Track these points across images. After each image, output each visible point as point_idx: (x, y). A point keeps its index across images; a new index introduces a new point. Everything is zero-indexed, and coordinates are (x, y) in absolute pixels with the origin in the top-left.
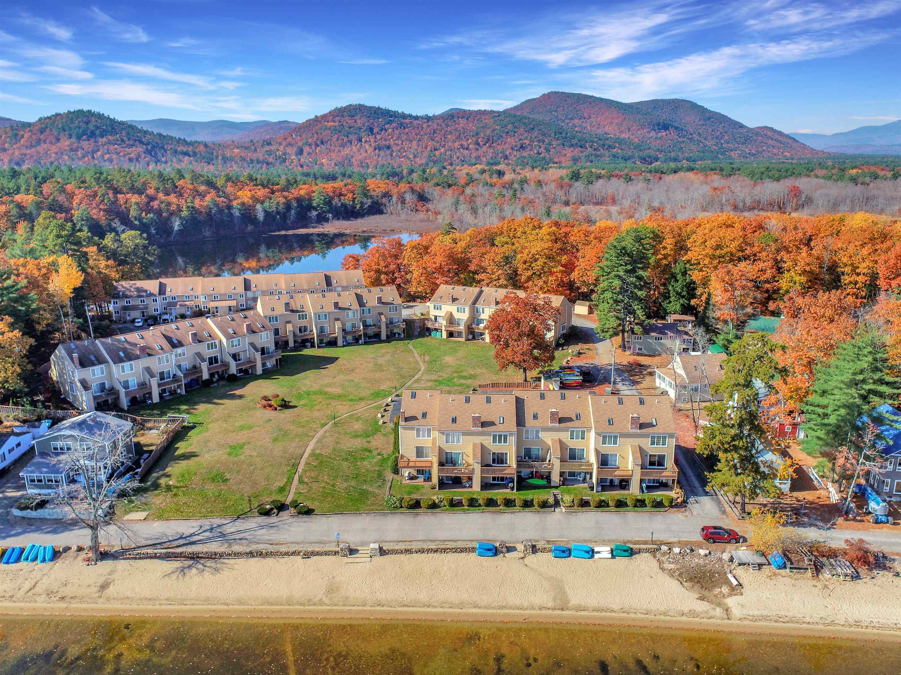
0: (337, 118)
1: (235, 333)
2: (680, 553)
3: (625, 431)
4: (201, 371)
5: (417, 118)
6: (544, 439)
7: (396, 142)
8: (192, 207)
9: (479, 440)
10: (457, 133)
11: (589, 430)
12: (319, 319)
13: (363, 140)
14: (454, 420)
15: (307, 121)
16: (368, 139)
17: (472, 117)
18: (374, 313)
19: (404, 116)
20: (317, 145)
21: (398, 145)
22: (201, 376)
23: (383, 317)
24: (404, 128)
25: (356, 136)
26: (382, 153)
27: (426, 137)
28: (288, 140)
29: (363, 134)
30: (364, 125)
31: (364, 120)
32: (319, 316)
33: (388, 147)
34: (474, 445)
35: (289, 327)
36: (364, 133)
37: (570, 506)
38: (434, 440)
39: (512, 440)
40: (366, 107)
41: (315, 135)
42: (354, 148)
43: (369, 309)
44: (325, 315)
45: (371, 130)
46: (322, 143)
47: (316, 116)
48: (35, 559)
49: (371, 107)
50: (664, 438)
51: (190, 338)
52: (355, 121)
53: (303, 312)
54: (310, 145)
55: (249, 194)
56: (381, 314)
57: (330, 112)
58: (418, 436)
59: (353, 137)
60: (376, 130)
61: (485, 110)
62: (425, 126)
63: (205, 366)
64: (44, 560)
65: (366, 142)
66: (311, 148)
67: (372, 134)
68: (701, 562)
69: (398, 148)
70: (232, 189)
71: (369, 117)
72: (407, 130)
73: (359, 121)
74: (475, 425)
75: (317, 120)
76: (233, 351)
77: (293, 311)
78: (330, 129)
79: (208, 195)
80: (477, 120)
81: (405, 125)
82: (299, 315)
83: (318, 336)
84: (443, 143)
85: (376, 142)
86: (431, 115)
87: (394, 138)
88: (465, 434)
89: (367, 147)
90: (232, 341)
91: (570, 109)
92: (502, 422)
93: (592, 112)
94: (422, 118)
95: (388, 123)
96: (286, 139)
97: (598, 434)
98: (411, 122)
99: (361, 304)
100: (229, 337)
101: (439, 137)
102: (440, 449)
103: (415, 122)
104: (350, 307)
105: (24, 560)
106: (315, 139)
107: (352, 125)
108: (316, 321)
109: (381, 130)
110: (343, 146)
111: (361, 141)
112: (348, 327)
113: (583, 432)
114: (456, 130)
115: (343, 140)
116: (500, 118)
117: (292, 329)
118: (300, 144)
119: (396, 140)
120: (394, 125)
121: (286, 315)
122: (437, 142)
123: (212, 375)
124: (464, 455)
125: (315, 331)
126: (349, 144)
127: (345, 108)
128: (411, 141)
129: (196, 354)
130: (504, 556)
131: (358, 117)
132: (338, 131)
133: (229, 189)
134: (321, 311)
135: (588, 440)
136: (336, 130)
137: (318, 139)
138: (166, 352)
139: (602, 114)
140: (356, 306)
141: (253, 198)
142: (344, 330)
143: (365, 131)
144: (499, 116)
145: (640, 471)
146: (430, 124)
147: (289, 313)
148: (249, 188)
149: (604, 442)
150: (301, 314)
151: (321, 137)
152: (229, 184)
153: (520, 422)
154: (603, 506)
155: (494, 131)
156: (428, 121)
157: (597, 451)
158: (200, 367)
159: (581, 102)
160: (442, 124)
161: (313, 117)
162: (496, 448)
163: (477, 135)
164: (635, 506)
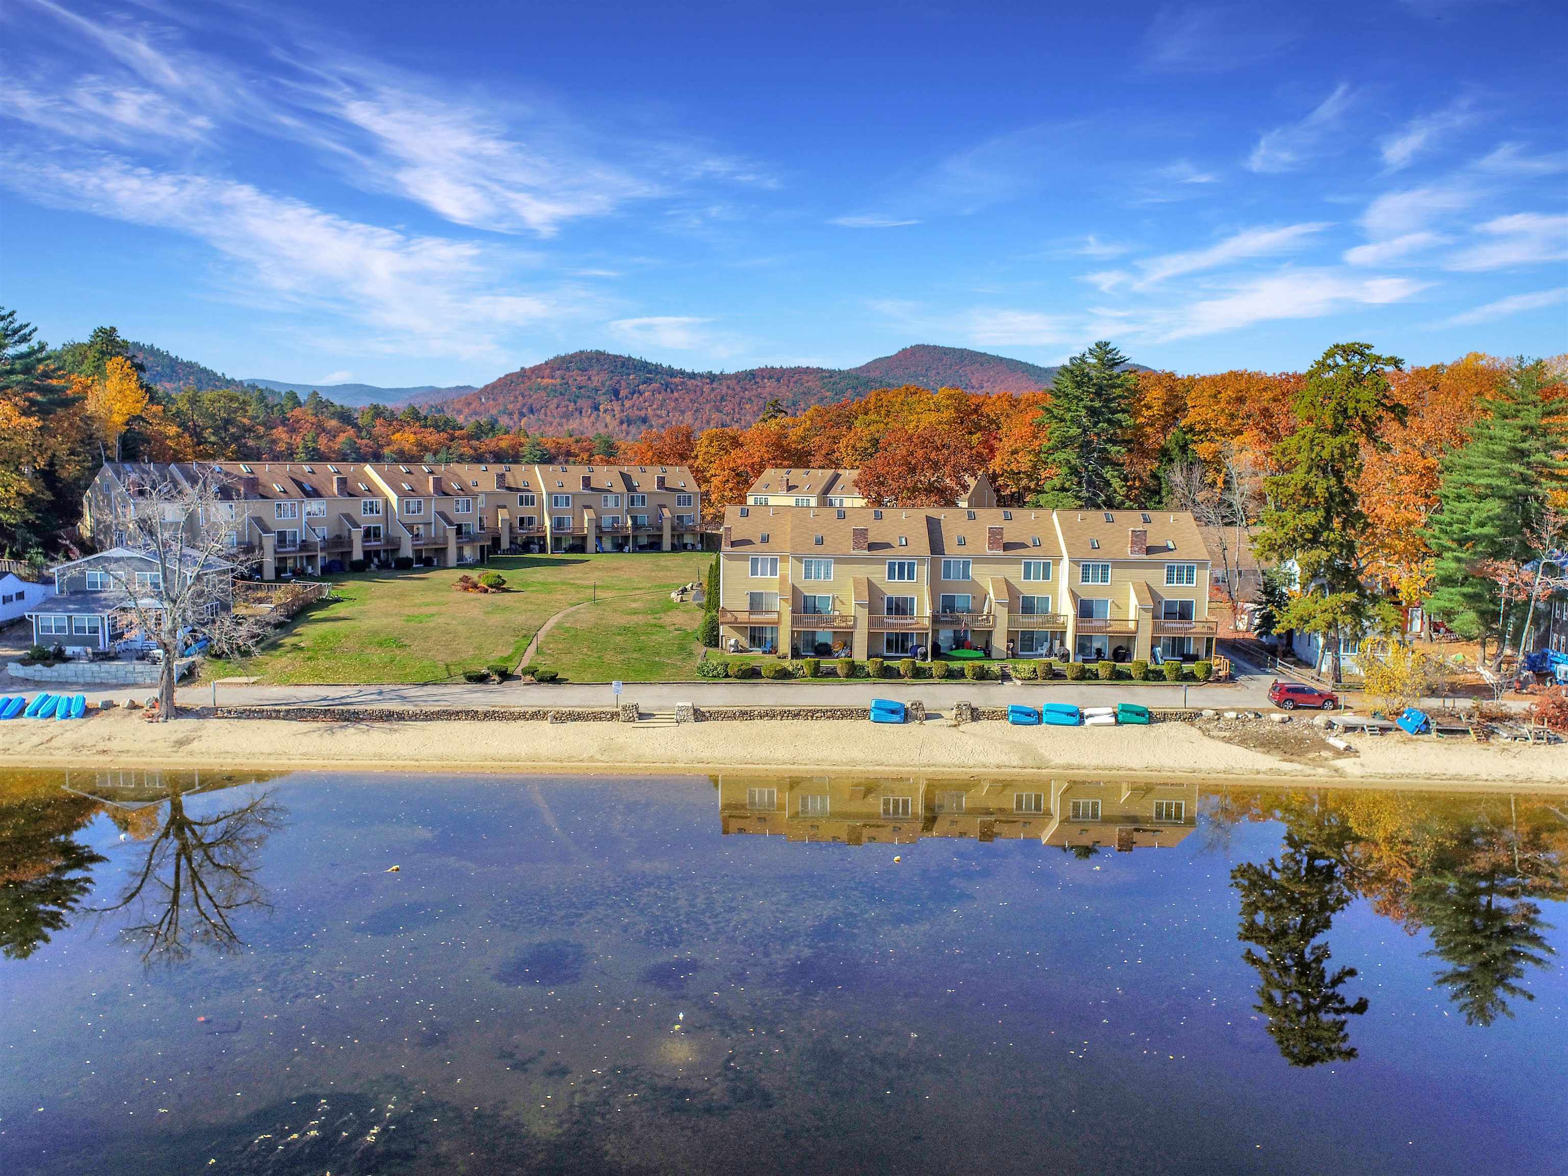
0: (558, 372)
1: (413, 490)
2: (1237, 718)
3: (1121, 557)
4: (350, 543)
5: (693, 376)
6: (977, 579)
7: (659, 412)
8: (314, 449)
9: (863, 572)
10: (761, 402)
11: (1058, 560)
12: (556, 505)
13: (601, 408)
14: (820, 542)
15: (507, 376)
16: (609, 407)
17: (786, 378)
18: (650, 503)
19: (671, 372)
20: (522, 415)
21: (660, 417)
22: (350, 553)
23: (666, 511)
24: (672, 392)
25: (590, 402)
26: (633, 430)
27: (708, 407)
28: (472, 406)
29: (602, 399)
30: (603, 385)
31: (604, 376)
32: (556, 498)
33: (644, 420)
34: (856, 582)
35: (503, 514)
36: (604, 397)
37: (1029, 679)
38: (783, 578)
39: (923, 572)
40: (608, 355)
41: (520, 398)
42: (586, 420)
43: (643, 497)
44: (567, 498)
45: (616, 393)
46: (531, 411)
47: (522, 369)
48: (52, 714)
49: (615, 357)
50: (1191, 569)
51: (335, 485)
52: (589, 379)
53: (529, 491)
54: (511, 414)
55: (412, 438)
56: (662, 506)
57: (546, 363)
58: (754, 572)
59: (583, 403)
60: (623, 393)
61: (808, 368)
62: (706, 389)
63: (357, 536)
64: (67, 715)
65: (606, 411)
66: (511, 419)
67: (618, 399)
68: (1277, 728)
69: (661, 421)
70: (382, 429)
71: (612, 372)
72: (676, 394)
73: (595, 378)
74: (856, 546)
75: (523, 374)
76: (409, 518)
77: (510, 489)
78: (545, 389)
79: (341, 434)
80: (796, 382)
81: (673, 386)
82: (521, 497)
83: (552, 533)
84: (737, 416)
85: (623, 411)
86: (718, 373)
87: (655, 407)
88: (839, 561)
89: (608, 418)
90: (408, 503)
91: (949, 372)
92: (904, 543)
93: (986, 378)
94: (701, 376)
95: (645, 383)
96: (469, 404)
97: (1074, 561)
98: (683, 383)
99: (630, 488)
100: (402, 494)
101: (731, 406)
102: (794, 589)
103: (690, 383)
104: (611, 489)
105: (29, 714)
106: (519, 405)
107: (583, 384)
108: (550, 507)
109: (633, 394)
110: (567, 416)
111: (597, 409)
112: (606, 522)
113: (1047, 566)
114: (759, 396)
115: (567, 406)
116: (832, 380)
117: (507, 517)
118: (494, 412)
119: (658, 409)
120: (655, 385)
121: (499, 494)
122: (727, 414)
123: (367, 554)
124: (837, 601)
125: (547, 523)
126: (577, 414)
127: (573, 356)
128: (683, 412)
129: (344, 515)
130: (921, 723)
131: (594, 372)
132: (560, 393)
133: (379, 429)
134: (559, 490)
135: (1056, 580)
136: (555, 391)
137: (524, 405)
138: (291, 497)
139: (1002, 382)
140: (620, 487)
141: (419, 444)
142: (598, 527)
143: (605, 394)
144: (831, 377)
145: (1150, 622)
146: (714, 385)
147: (504, 490)
148: (413, 430)
149: (1085, 578)
150: (524, 494)
151: (530, 401)
152: (378, 422)
153: (936, 546)
154: (1090, 678)
155: (822, 399)
156: (712, 382)
157: (1074, 595)
158: (350, 537)
159: (966, 362)
160: (736, 387)
161: (518, 370)
162: (895, 588)
163: (794, 405)
164: (1146, 678)
